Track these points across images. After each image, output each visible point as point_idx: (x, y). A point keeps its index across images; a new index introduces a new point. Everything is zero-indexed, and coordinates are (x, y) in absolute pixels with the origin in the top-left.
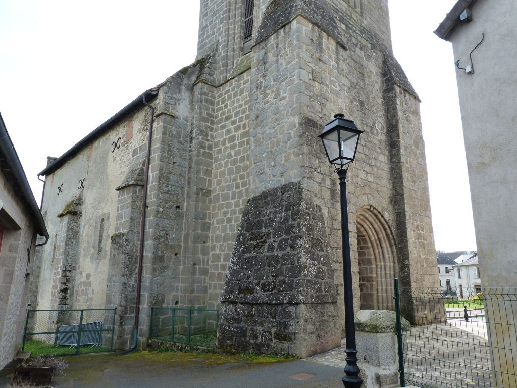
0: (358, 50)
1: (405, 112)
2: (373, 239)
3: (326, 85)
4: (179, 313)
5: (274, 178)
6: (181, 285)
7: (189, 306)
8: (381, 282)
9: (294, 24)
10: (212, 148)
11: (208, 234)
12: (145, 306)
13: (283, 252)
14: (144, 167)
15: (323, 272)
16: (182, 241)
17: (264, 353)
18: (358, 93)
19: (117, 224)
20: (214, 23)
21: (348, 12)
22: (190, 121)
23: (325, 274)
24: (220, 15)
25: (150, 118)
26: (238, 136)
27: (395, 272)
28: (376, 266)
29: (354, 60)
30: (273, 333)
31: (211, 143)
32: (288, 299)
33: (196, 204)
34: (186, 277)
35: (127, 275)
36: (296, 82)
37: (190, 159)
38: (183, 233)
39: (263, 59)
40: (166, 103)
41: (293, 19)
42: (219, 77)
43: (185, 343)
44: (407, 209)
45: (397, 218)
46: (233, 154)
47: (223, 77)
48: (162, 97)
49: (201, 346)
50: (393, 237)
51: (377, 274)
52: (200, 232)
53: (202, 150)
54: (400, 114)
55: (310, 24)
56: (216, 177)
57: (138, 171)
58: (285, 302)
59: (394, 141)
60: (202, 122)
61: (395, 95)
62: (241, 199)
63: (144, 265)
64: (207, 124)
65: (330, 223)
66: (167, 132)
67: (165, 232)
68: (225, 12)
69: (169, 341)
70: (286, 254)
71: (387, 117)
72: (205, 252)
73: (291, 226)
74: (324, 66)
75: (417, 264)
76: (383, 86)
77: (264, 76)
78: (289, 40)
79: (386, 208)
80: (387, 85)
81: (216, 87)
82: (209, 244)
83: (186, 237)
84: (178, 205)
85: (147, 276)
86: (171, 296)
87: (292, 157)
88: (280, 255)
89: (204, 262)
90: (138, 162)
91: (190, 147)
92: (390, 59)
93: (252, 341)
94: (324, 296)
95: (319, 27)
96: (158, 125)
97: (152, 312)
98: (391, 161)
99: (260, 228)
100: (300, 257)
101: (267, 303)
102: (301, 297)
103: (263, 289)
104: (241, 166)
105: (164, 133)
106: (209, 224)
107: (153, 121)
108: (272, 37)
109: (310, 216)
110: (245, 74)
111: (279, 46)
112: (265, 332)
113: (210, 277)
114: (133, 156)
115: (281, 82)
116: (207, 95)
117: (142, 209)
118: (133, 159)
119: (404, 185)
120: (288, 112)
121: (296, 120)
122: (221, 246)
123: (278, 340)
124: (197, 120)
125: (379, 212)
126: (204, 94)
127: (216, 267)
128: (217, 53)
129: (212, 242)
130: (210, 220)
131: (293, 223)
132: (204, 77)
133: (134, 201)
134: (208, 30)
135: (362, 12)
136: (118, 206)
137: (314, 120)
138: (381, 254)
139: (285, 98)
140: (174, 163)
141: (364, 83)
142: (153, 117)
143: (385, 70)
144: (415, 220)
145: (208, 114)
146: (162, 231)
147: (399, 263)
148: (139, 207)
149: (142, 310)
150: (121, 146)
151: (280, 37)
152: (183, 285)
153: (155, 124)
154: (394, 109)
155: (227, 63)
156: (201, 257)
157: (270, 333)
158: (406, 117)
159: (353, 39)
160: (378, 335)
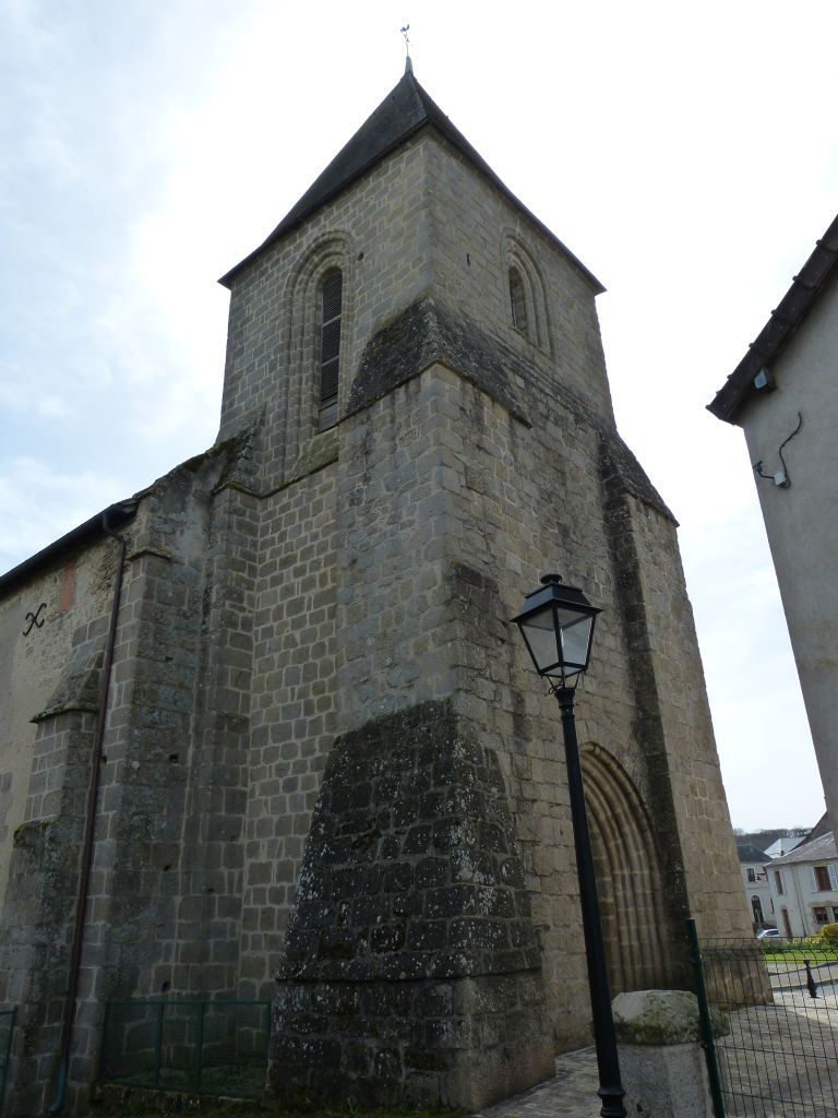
0: (550, 425)
1: (649, 547)
2: (602, 817)
3: (494, 498)
4: (172, 1014)
5: (392, 692)
6: (178, 943)
7: (196, 992)
8: (627, 914)
9: (427, 379)
10: (251, 625)
11: (240, 819)
12: (90, 999)
13: (420, 857)
14: (100, 670)
15: (509, 898)
16: (183, 835)
17: (383, 1105)
18: (556, 511)
19: (30, 800)
20: (256, 369)
21: (527, 353)
22: (204, 568)
23: (512, 905)
24: (269, 354)
25: (116, 563)
26: (310, 599)
27: (653, 890)
28: (614, 877)
29: (543, 445)
30: (402, 1053)
31: (250, 615)
32: (434, 967)
33: (215, 750)
34: (189, 922)
35: (48, 924)
36: (435, 491)
37: (204, 650)
38: (185, 817)
39: (364, 445)
40: (153, 530)
41: (425, 369)
42: (266, 476)
43: (186, 1091)
44: (669, 749)
45: (650, 769)
46: (298, 639)
47: (276, 477)
48: (144, 521)
49: (228, 1095)
50: (644, 809)
51: (615, 897)
52: (223, 813)
53: (230, 630)
54: (642, 553)
55: (458, 379)
56: (259, 689)
57: (85, 679)
58: (428, 973)
59: (633, 607)
60: (229, 570)
61: (628, 512)
62: (317, 738)
63: (92, 897)
64: (241, 574)
65: (515, 786)
66: (155, 593)
67: (142, 817)
68: (281, 349)
69: (146, 1087)
70: (426, 862)
71: (614, 558)
72: (234, 859)
73: (435, 799)
74: (487, 459)
75: (698, 869)
76: (602, 496)
77: (366, 479)
78: (416, 410)
79: (626, 747)
80: (611, 494)
81: (261, 498)
82: (243, 841)
83: (192, 826)
84: (175, 752)
85: (98, 924)
86: (153, 970)
87: (431, 647)
88: (413, 864)
89: (231, 883)
90: (85, 657)
91: (204, 623)
92: (611, 443)
93: (353, 1076)
94: (514, 955)
95: (474, 384)
96: (135, 579)
97: (107, 1013)
98: (629, 647)
99: (366, 804)
100: (459, 868)
101: (387, 980)
102: (464, 961)
103: (376, 945)
104: (315, 665)
105: (148, 595)
106: (243, 794)
107: (123, 570)
108: (381, 402)
109: (474, 775)
110: (323, 473)
111: (397, 421)
112: (383, 1051)
113: (245, 919)
114: (74, 644)
115: (402, 492)
116: (243, 514)
117: (91, 764)
118: (75, 651)
119: (660, 697)
120: (418, 551)
121: (437, 568)
122: (272, 844)
123: (413, 1070)
124: (219, 567)
125: (613, 758)
126: (236, 511)
127: (260, 895)
128: (264, 429)
129: (250, 835)
130: (246, 786)
131: (439, 790)
132: (236, 476)
133: (73, 747)
134: (243, 383)
135: (552, 353)
136: (35, 760)
137: (474, 569)
138: (622, 851)
139: (411, 523)
140: (168, 659)
141: (567, 492)
142: (123, 560)
143: (604, 465)
144: (687, 772)
145: (245, 554)
146: (136, 814)
147: (660, 869)
148: (84, 759)
149: (81, 1009)
150: (46, 623)
151: (398, 403)
152: (181, 942)
153: (127, 576)
154: (626, 540)
155: (284, 449)
156: (224, 871)
157: (395, 1053)
158: (653, 558)
159: (540, 404)
160: (666, 1050)
